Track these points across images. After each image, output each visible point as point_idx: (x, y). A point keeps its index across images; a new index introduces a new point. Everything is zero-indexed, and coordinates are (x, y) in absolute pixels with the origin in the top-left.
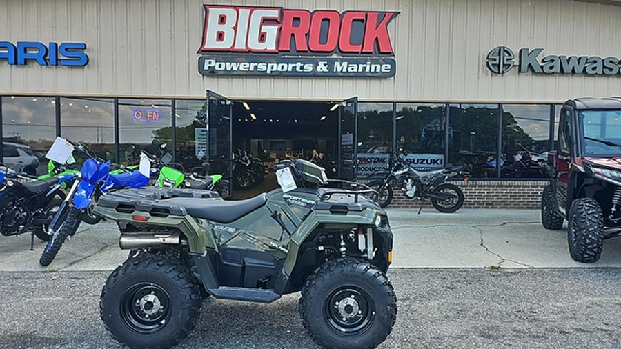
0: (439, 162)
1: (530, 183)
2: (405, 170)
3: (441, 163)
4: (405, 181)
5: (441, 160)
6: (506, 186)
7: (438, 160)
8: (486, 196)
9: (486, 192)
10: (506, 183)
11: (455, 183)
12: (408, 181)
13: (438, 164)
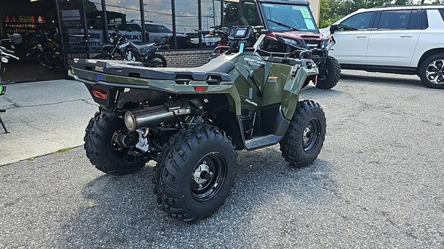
0: (139, 37)
1: (192, 52)
2: (128, 44)
3: (140, 39)
4: (127, 53)
5: (140, 36)
6: (181, 55)
7: (138, 36)
8: (170, 62)
9: (170, 59)
10: (181, 52)
11: (161, 53)
12: (128, 53)
13: (138, 39)
